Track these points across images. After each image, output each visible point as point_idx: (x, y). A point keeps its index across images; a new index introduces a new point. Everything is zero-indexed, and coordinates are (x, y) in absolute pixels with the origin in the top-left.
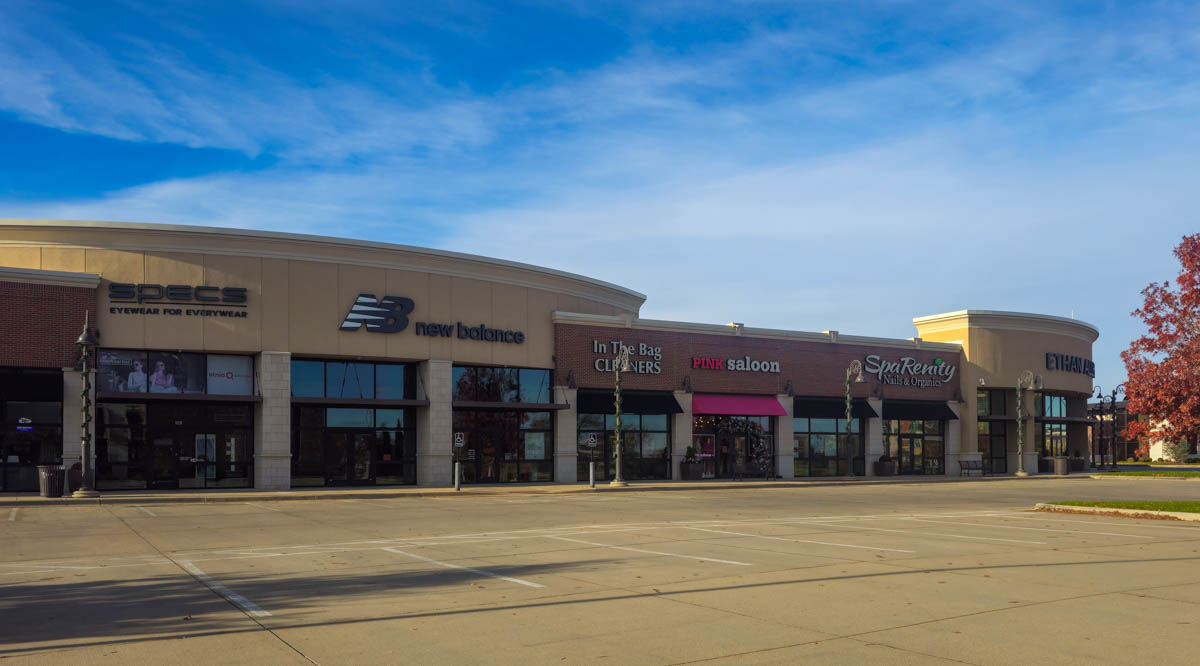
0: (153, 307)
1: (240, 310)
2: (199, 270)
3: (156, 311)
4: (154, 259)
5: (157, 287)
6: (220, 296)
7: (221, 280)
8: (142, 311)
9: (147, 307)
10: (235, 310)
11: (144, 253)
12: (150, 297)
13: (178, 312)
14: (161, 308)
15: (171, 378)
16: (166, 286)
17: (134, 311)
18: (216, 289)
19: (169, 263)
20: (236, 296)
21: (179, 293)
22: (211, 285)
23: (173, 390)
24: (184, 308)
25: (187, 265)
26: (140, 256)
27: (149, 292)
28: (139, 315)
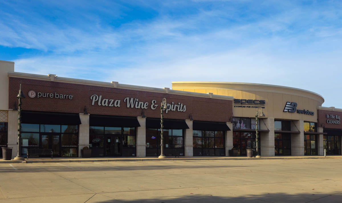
0: (244, 105)
1: (263, 106)
2: (254, 95)
3: (245, 107)
4: (244, 92)
5: (246, 100)
6: (259, 102)
7: (259, 98)
8: (242, 107)
9: (243, 105)
10: (262, 106)
11: (242, 91)
12: (244, 103)
13: (250, 107)
14: (246, 106)
15: (244, 125)
16: (247, 100)
17: (240, 107)
18: (258, 101)
19: (248, 94)
20: (262, 102)
21: (250, 102)
22: (257, 99)
23: (245, 128)
24: (251, 106)
25: (252, 94)
26: (241, 91)
27: (243, 101)
28: (241, 108)
